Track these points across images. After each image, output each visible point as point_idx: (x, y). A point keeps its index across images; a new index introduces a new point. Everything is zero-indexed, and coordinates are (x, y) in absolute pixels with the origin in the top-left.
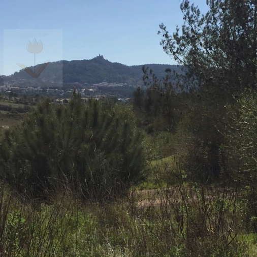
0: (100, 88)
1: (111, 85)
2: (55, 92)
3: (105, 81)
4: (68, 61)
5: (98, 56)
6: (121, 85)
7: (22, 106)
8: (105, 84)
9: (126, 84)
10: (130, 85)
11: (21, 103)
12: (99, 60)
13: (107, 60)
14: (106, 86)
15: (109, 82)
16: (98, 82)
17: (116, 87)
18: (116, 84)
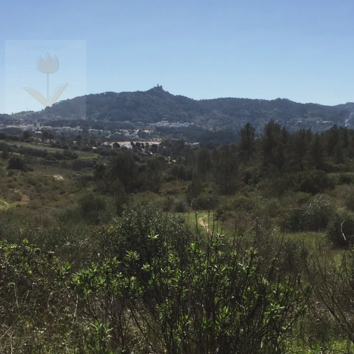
0: (158, 129)
1: (173, 125)
2: (100, 133)
3: (165, 120)
4: (116, 93)
5: (156, 86)
6: (186, 125)
7: (61, 151)
8: (165, 124)
9: (192, 124)
10: (198, 126)
11: (59, 147)
12: (158, 91)
13: (167, 93)
14: (167, 127)
15: (170, 121)
16: (156, 121)
17: (179, 128)
18: (180, 124)
